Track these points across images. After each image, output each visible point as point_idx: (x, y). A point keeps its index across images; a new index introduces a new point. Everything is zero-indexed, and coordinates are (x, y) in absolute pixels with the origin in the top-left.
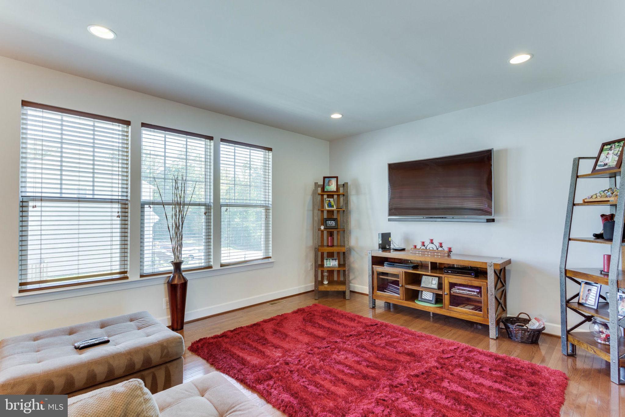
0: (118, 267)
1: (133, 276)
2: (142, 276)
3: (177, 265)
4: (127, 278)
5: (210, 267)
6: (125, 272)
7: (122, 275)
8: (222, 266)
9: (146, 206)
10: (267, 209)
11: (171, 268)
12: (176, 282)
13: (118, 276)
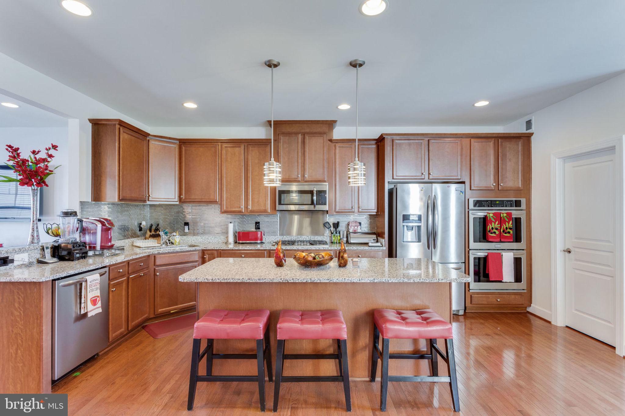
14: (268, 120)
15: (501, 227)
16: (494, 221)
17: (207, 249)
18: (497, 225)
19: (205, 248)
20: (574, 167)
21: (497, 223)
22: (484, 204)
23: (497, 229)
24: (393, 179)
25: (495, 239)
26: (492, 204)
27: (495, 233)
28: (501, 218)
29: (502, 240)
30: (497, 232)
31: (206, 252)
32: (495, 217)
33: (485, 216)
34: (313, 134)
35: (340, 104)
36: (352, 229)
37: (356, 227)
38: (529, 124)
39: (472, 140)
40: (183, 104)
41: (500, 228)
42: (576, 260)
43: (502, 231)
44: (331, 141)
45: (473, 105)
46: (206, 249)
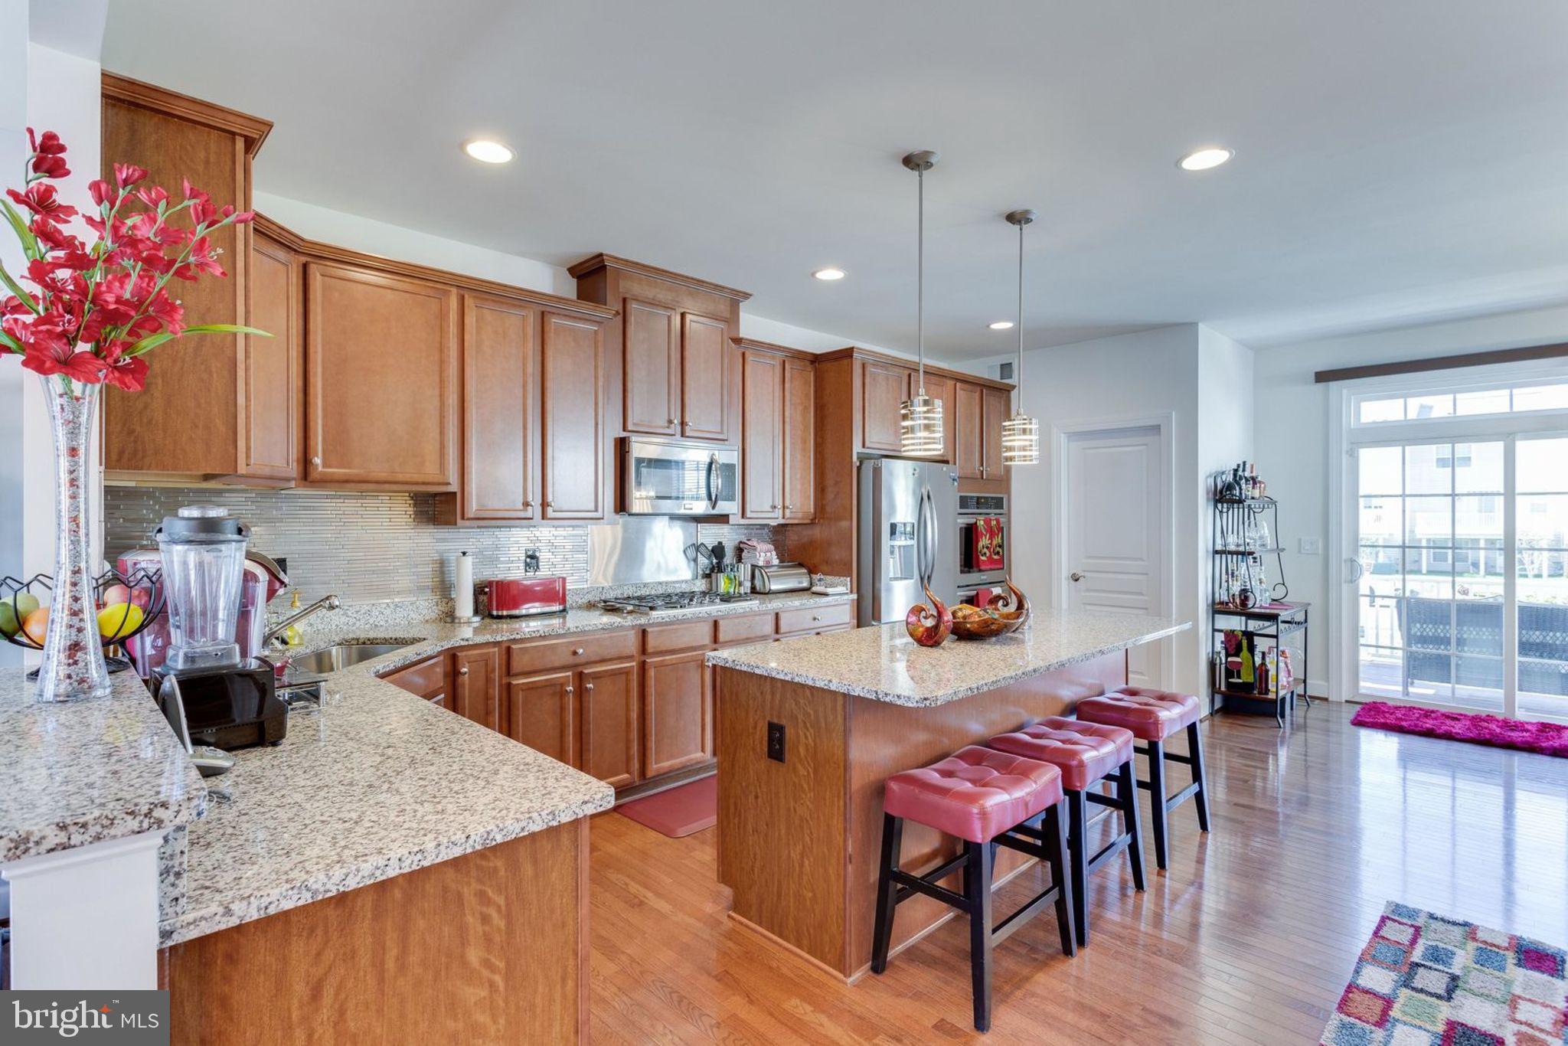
17: (471, 643)
19: (463, 640)
20: (1084, 449)
21: (987, 536)
22: (970, 503)
23: (987, 547)
24: (864, 446)
26: (979, 502)
31: (464, 653)
33: (972, 524)
36: (762, 559)
37: (769, 554)
38: (1006, 369)
39: (958, 385)
40: (462, 146)
42: (1088, 590)
44: (738, 341)
45: (988, 326)
46: (466, 643)
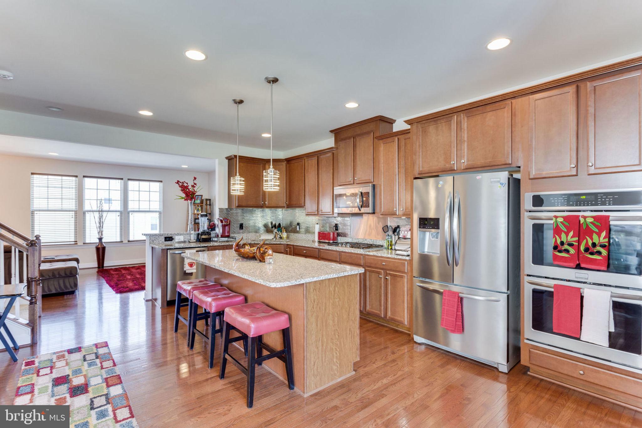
0: (73, 239)
1: (80, 243)
2: (84, 244)
3: (100, 239)
4: (77, 244)
5: (122, 242)
6: (76, 242)
7: (75, 243)
8: (129, 241)
9: (87, 213)
10: (160, 213)
11: (98, 241)
12: (99, 246)
13: (73, 243)
14: (331, 130)
15: (579, 242)
16: (566, 230)
18: (572, 237)
21: (571, 234)
22: (553, 201)
23: (571, 245)
24: (418, 174)
25: (565, 262)
27: (567, 251)
28: (580, 225)
29: (583, 265)
30: (572, 251)
32: (567, 224)
34: (362, 135)
35: (348, 101)
41: (577, 244)
43: (582, 248)
44: (376, 138)
